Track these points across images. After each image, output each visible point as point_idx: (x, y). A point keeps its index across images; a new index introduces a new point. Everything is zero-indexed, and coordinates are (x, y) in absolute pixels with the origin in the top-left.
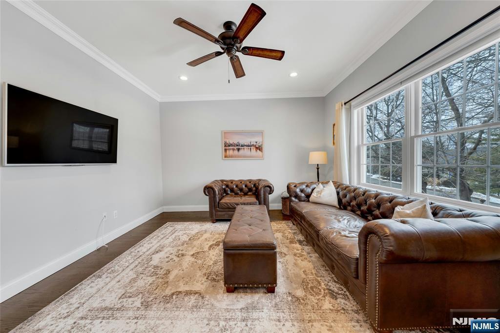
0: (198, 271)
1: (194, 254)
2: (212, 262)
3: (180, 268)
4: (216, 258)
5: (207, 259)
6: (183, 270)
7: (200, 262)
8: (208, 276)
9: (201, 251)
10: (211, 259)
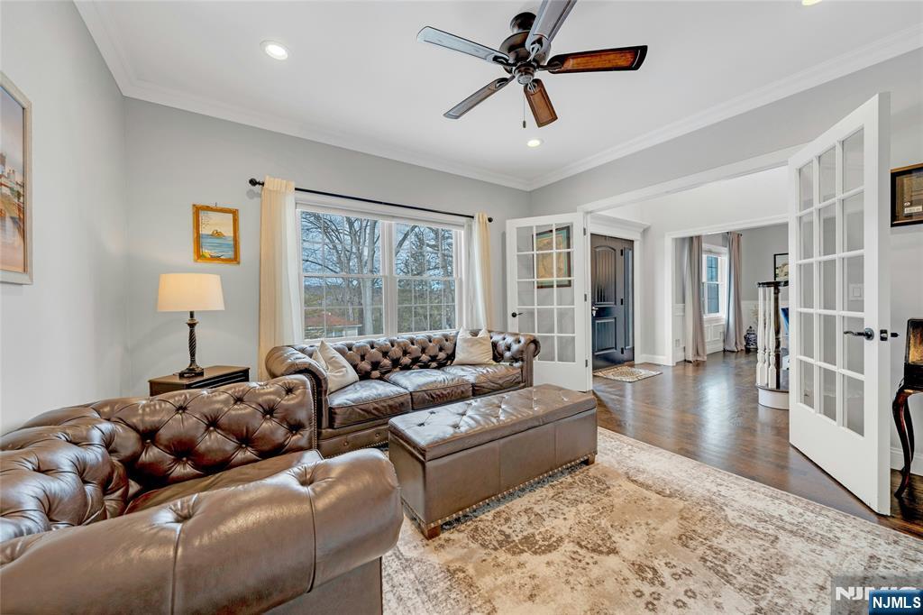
0: (617, 506)
1: (608, 553)
2: (581, 507)
3: (654, 532)
4: (566, 510)
5: (584, 518)
6: (647, 524)
7: (604, 522)
8: (604, 490)
9: (582, 552)
10: (578, 513)
